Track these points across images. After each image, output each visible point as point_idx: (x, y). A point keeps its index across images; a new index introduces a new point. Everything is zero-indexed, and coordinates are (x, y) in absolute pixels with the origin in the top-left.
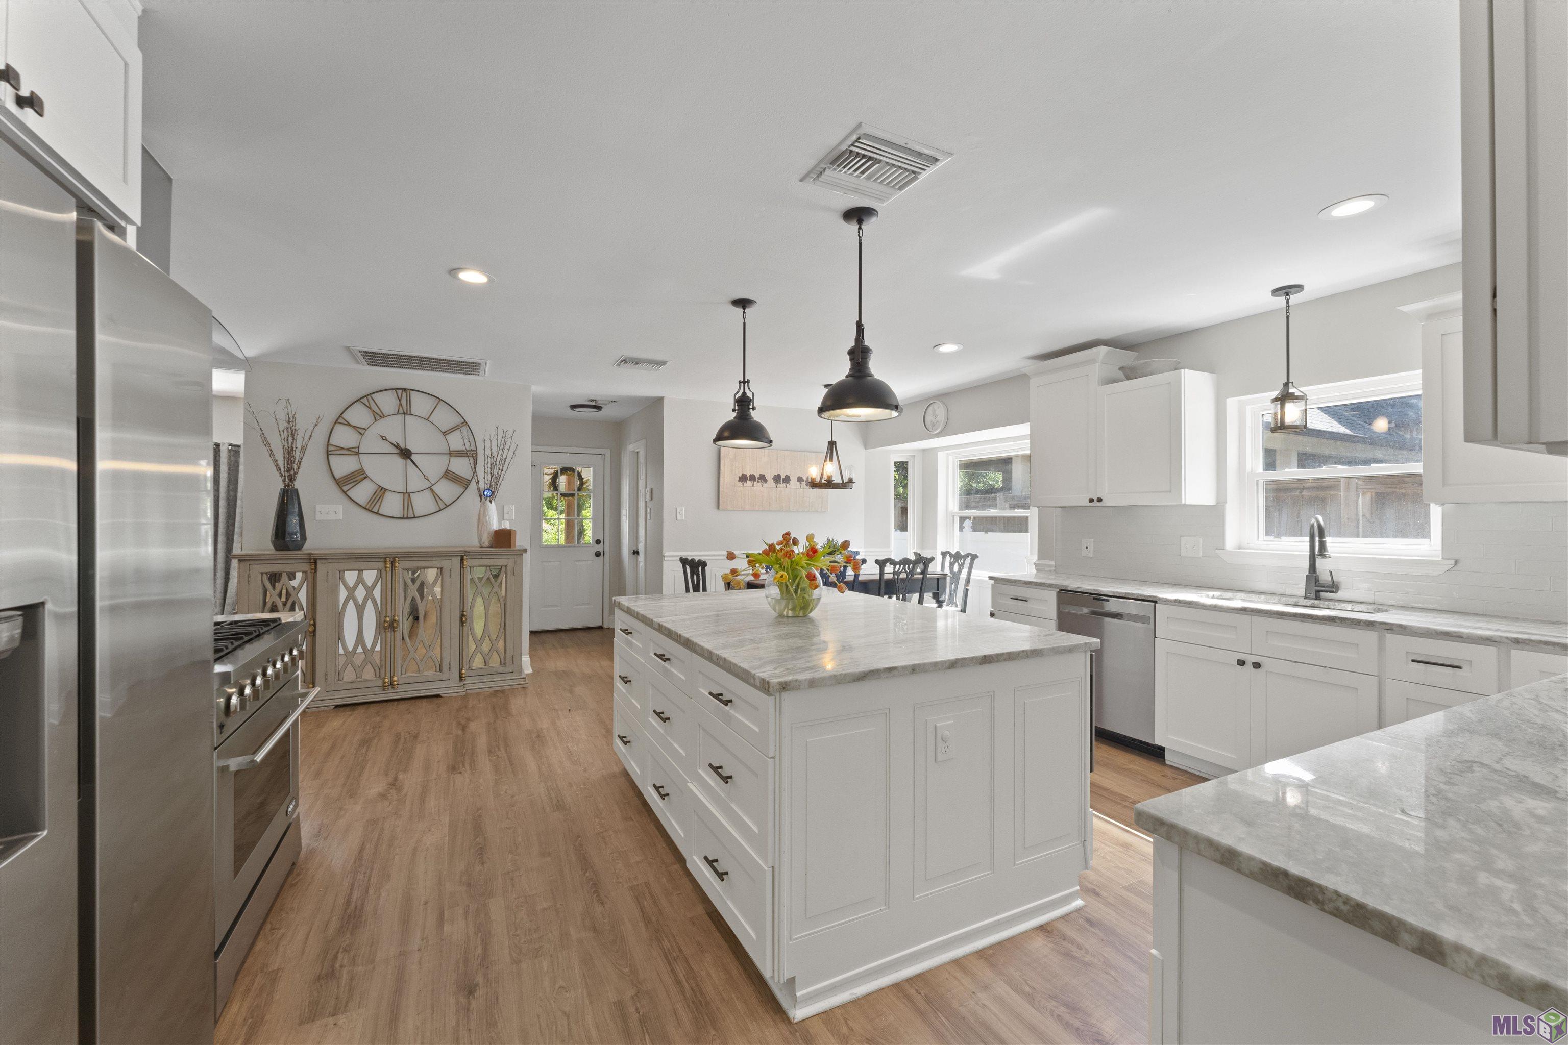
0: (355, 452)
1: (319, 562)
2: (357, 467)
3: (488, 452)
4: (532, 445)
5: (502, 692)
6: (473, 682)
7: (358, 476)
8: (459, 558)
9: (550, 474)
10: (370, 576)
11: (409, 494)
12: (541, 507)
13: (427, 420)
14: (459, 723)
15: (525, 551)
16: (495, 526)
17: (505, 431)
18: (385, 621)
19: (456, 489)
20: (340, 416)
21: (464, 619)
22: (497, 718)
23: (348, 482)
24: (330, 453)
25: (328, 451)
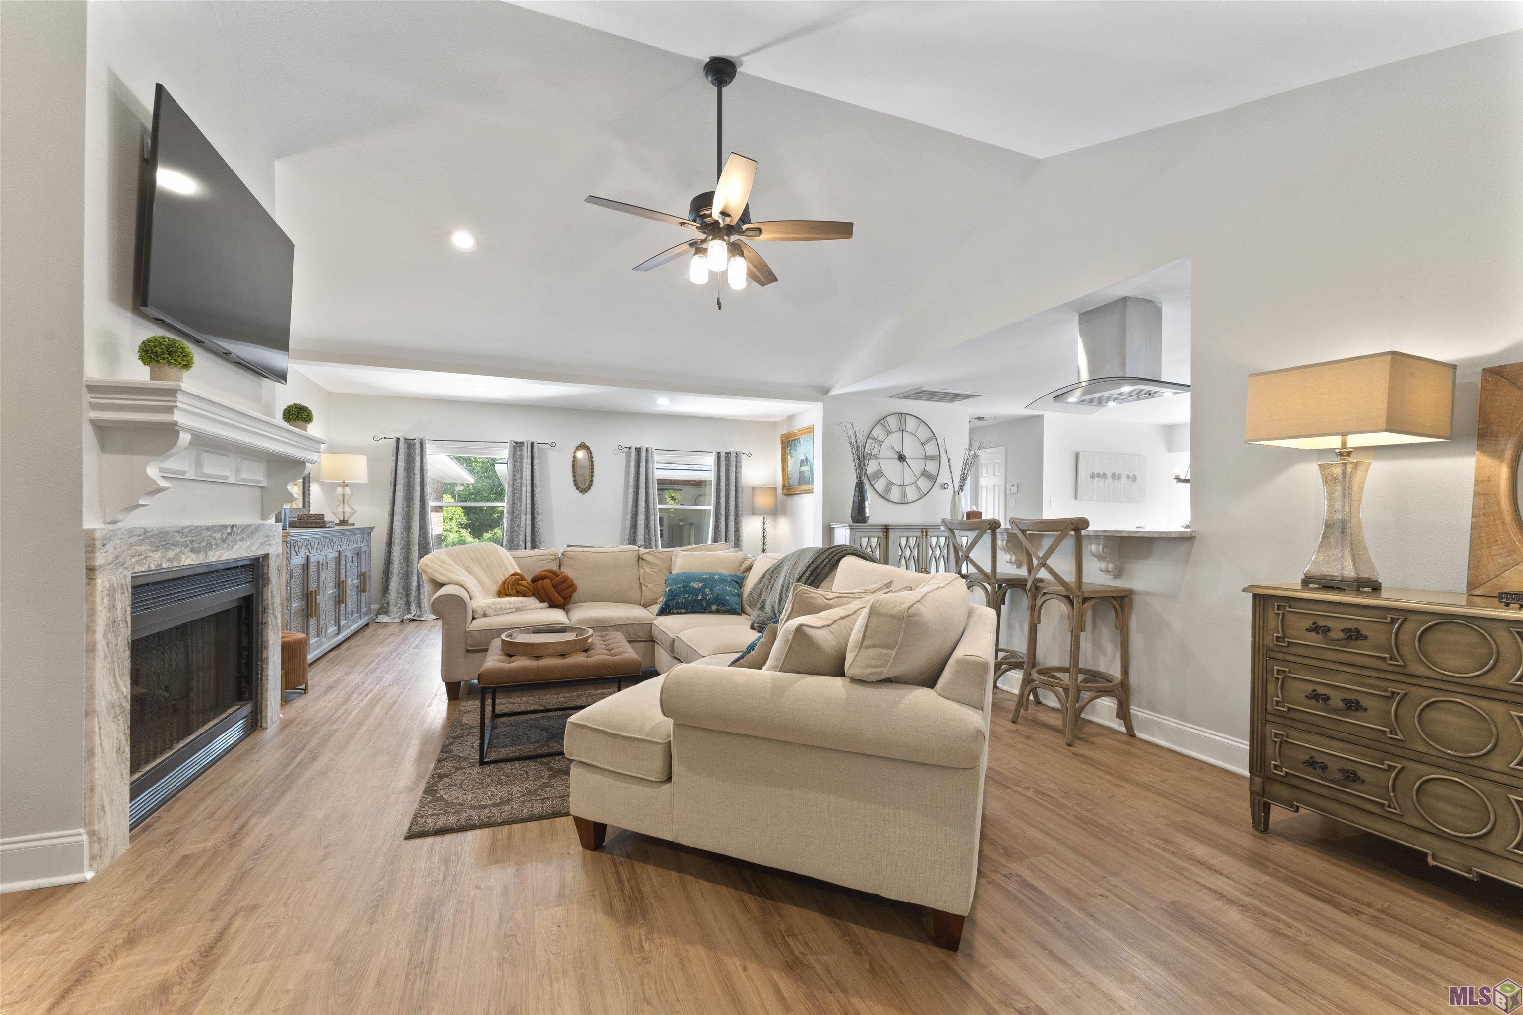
0: (877, 457)
2: (878, 468)
7: (879, 474)
11: (904, 487)
13: (914, 435)
19: (928, 483)
20: (870, 433)
23: (875, 478)
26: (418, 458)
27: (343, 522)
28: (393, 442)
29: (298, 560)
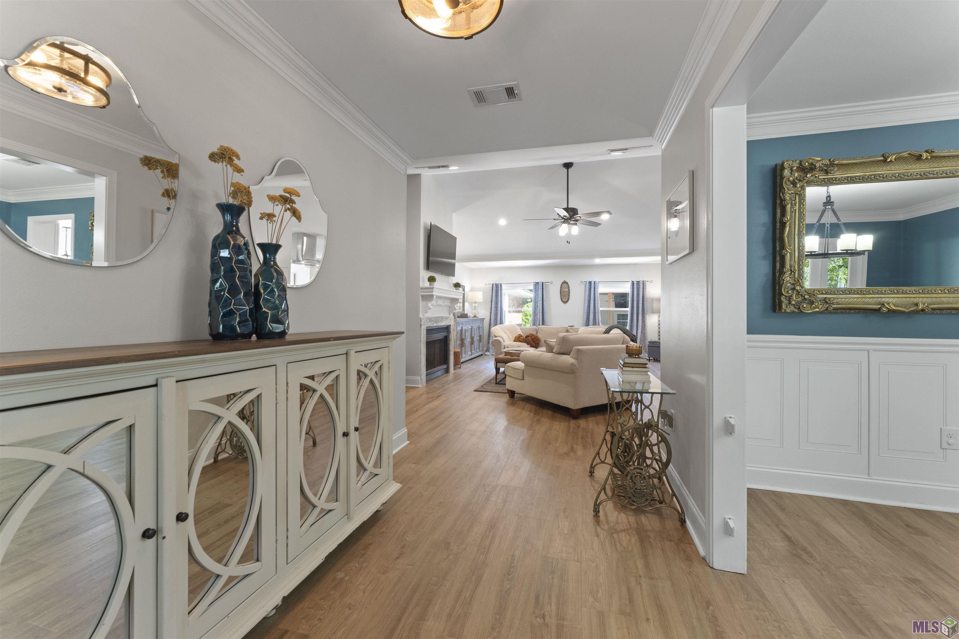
26: (500, 291)
27: (475, 316)
28: (491, 285)
29: (459, 328)
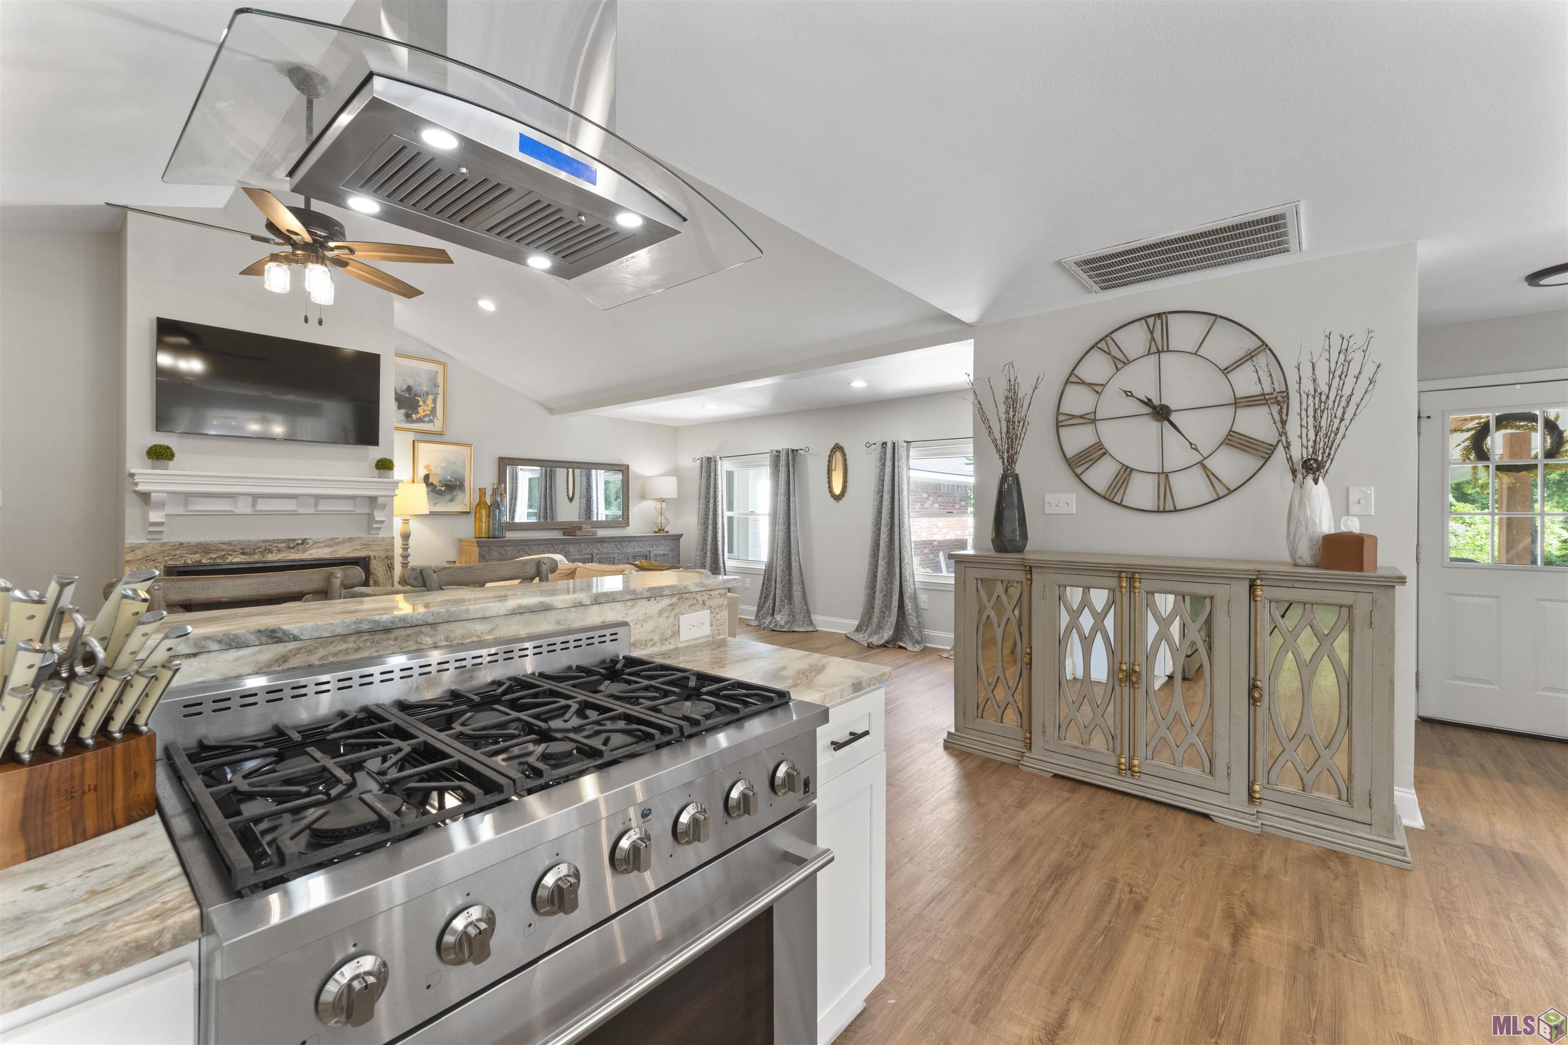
0: (1091, 419)
1: (1034, 570)
2: (1094, 440)
3: (1307, 386)
4: (1419, 381)
5: (1343, 858)
6: (1278, 814)
7: (1096, 452)
8: (1246, 584)
9: (1468, 430)
10: (1099, 597)
11: (1167, 475)
12: (1443, 497)
13: (1195, 354)
14: (1229, 913)
15: (1402, 580)
16: (1326, 526)
17: (1347, 337)
18: (1121, 670)
19: (1249, 463)
20: (1072, 373)
21: (1257, 695)
22: (1319, 940)
23: (1084, 461)
24: (1060, 424)
25: (1057, 422)
26: (712, 475)
27: (661, 530)
